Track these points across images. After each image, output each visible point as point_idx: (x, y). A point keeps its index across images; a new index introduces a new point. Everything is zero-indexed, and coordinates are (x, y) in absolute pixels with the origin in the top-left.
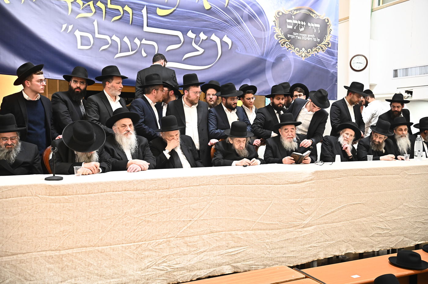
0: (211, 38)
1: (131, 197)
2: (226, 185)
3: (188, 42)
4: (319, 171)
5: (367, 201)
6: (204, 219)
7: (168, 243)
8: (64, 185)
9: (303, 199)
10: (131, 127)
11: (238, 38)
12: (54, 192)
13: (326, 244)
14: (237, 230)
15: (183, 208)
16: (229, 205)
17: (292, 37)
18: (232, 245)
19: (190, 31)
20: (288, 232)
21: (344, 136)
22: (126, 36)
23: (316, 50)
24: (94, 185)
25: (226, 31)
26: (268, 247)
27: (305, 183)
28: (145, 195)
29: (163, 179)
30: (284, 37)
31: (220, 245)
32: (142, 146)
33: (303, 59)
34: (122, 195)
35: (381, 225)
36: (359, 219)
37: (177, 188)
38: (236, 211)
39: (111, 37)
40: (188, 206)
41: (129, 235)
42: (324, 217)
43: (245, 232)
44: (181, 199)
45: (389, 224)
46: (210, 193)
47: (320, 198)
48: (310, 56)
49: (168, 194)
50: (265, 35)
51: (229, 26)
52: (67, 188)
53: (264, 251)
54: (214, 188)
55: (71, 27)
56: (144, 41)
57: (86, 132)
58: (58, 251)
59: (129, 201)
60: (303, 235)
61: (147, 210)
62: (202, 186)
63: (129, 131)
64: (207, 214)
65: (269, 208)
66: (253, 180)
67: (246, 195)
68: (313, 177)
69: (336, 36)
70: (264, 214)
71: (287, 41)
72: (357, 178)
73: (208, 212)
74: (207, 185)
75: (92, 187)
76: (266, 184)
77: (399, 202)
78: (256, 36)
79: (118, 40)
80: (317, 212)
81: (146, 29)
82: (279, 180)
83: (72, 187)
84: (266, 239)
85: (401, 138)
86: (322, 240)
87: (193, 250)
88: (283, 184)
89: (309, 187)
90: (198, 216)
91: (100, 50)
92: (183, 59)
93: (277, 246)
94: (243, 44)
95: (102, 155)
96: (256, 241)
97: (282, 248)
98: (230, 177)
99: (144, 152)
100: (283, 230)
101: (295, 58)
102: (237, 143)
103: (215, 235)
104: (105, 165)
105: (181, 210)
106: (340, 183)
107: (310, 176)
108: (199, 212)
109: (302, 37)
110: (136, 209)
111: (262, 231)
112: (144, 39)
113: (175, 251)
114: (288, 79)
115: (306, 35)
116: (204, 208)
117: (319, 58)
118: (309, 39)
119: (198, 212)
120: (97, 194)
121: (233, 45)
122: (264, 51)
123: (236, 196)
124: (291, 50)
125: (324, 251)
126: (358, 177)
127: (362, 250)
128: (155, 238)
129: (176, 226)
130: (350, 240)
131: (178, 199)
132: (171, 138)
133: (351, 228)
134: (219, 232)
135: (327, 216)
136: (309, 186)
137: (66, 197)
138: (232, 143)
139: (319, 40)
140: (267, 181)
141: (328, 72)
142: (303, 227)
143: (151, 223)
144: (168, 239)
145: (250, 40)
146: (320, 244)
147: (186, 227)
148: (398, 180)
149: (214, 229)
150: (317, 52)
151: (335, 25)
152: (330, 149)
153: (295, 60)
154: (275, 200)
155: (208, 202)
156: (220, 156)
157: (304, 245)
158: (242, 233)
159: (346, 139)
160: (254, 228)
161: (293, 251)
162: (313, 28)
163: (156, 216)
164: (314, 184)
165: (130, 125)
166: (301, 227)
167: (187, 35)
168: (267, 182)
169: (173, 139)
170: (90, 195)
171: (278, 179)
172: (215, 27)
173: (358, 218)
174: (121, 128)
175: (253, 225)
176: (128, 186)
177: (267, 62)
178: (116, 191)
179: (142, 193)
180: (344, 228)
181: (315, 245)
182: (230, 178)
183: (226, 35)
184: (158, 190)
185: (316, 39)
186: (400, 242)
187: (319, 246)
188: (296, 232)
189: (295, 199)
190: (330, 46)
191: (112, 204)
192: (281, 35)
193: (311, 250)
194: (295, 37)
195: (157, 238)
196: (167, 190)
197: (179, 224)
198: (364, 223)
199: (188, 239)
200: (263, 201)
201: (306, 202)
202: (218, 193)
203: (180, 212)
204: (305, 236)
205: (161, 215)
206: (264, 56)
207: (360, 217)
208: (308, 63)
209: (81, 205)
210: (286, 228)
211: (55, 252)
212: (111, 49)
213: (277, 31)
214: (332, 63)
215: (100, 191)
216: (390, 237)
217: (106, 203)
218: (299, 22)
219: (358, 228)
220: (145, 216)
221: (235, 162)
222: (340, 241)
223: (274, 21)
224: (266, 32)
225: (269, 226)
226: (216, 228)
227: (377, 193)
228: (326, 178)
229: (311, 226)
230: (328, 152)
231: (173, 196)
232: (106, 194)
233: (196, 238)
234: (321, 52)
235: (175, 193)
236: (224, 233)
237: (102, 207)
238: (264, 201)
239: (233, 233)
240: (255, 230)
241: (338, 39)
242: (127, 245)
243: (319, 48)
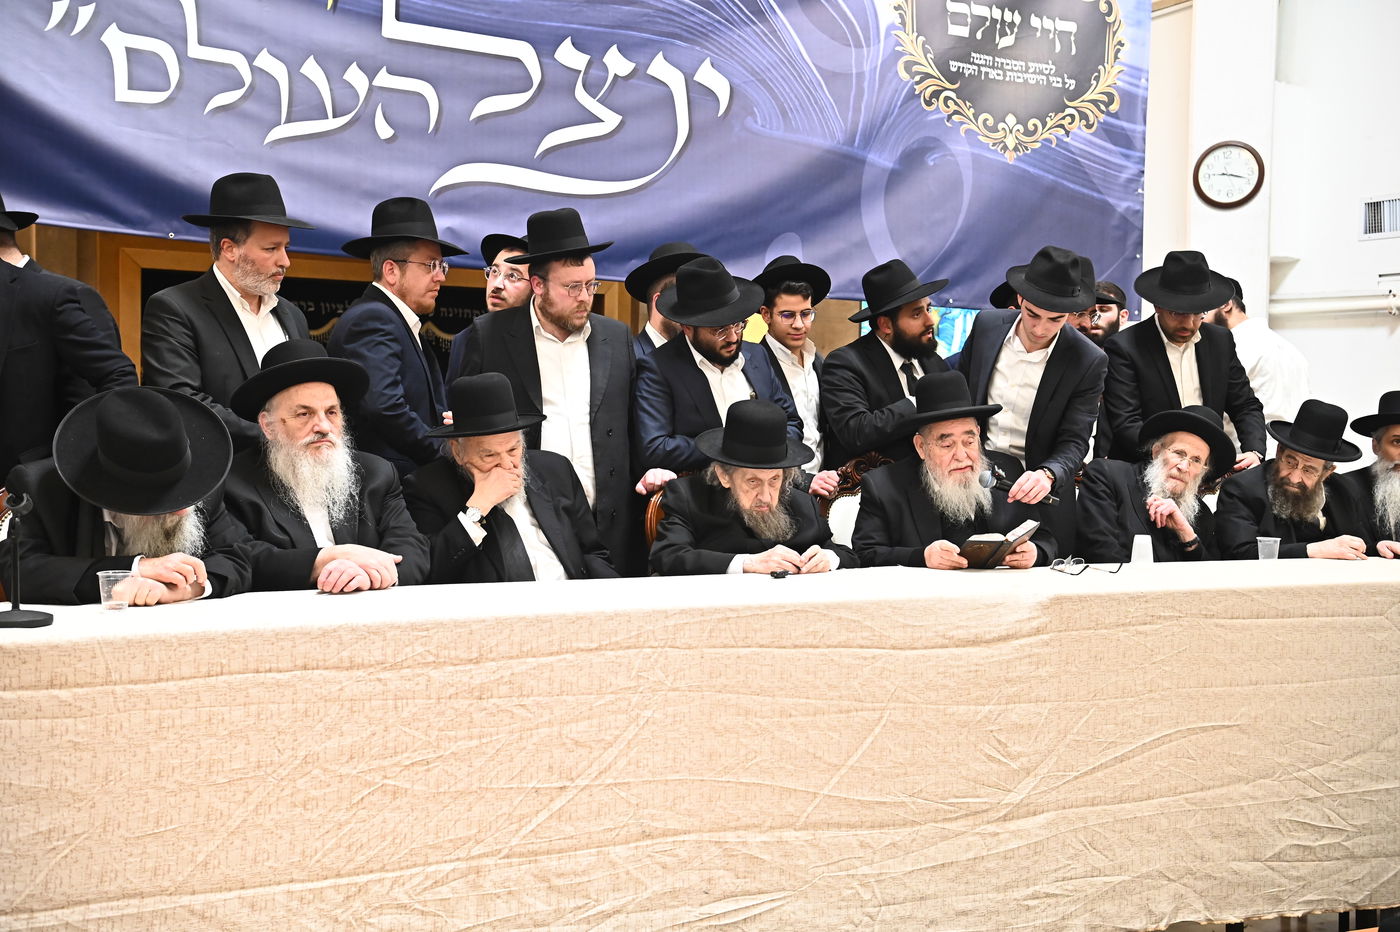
0: (650, 71)
1: (330, 693)
2: (705, 650)
3: (559, 83)
4: (1070, 599)
5: (1256, 718)
6: (618, 781)
7: (472, 877)
8: (57, 646)
9: (1003, 707)
10: (332, 417)
11: (754, 73)
12: (15, 672)
13: (1092, 885)
14: (747, 827)
15: (535, 739)
16: (713, 728)
17: (967, 73)
18: (724, 888)
19: (568, 41)
20: (945, 838)
21: (1166, 462)
22: (312, 57)
23: (1062, 122)
24: (180, 645)
25: (707, 44)
26: (867, 896)
27: (1015, 643)
28: (386, 685)
29: (457, 624)
30: (935, 72)
31: (677, 885)
32: (373, 493)
33: (1010, 158)
34: (294, 685)
35: (1312, 813)
36: (1224, 790)
37: (511, 658)
38: (743, 752)
39: (250, 58)
40: (556, 729)
41: (318, 844)
42: (1088, 778)
43: (777, 833)
44: (526, 701)
45: (1343, 810)
46: (641, 681)
47: (1073, 705)
48: (1038, 145)
49: (477, 681)
50: (859, 63)
51: (719, 22)
52: (67, 659)
53: (852, 911)
54: (656, 661)
55: (85, 13)
56: (383, 79)
57: (151, 433)
58: (26, 916)
59: (322, 711)
60: (1002, 849)
61: (390, 745)
62: (610, 654)
63: (323, 435)
64: (629, 764)
65: (870, 739)
66: (811, 629)
67: (782, 689)
68: (1044, 619)
69: (1139, 70)
70: (850, 763)
71: (948, 85)
72: (1217, 626)
73: (632, 754)
74: (629, 648)
75: (171, 653)
76: (862, 647)
77: (1384, 725)
78: (823, 65)
79: (278, 70)
80: (1059, 757)
81: (392, 28)
82: (909, 630)
83: (91, 654)
84: (857, 863)
85: (1393, 474)
86: (1080, 871)
87: (572, 905)
88: (926, 648)
89: (1028, 660)
90: (595, 768)
91: (207, 110)
92: (538, 153)
93: (902, 894)
94: (775, 98)
95: (215, 527)
96: (820, 870)
97: (922, 898)
98: (719, 616)
99: (381, 518)
100: (923, 827)
101: (979, 155)
102: (745, 487)
103: (658, 848)
104: (227, 567)
105: (524, 748)
106: (1149, 645)
107: (1034, 618)
108: (596, 754)
109: (1004, 71)
110: (348, 740)
111: (843, 833)
112: (384, 69)
113: (502, 910)
114: (950, 235)
115: (1023, 64)
116: (617, 737)
117: (1073, 153)
118: (1032, 79)
119: (592, 756)
120: (190, 682)
121: (735, 101)
122: (855, 124)
123: (741, 690)
124: (962, 123)
125: (1087, 915)
126: (1222, 622)
127: (1237, 913)
128: (421, 860)
129: (506, 809)
130: (1190, 872)
131: (516, 701)
132: (490, 462)
133: (1191, 823)
134: (676, 833)
135: (1099, 774)
136: (1030, 656)
137: (64, 694)
138: (727, 486)
139: (1073, 82)
140: (865, 634)
141: (1106, 209)
142: (1005, 818)
143: (405, 800)
144: (474, 863)
145: (804, 83)
146: (1070, 888)
147: (547, 815)
148: (1380, 636)
149: (655, 824)
150: (1063, 132)
151: (1139, 23)
152: (1113, 512)
153: (977, 160)
154: (894, 709)
155: (634, 714)
156: (679, 535)
157: (1006, 887)
158: (764, 838)
159: (1174, 472)
160: (813, 819)
161: (965, 913)
162: (1051, 36)
163: (428, 770)
164: (1047, 650)
165: (330, 411)
166: (995, 815)
167: (556, 56)
168: (863, 638)
169: (496, 466)
170: (163, 685)
171: (908, 625)
172: (667, 25)
173: (1219, 783)
174: (293, 423)
175: (810, 809)
176: (318, 648)
177: (867, 168)
178: (270, 671)
179: (371, 677)
180: (1164, 822)
181: (1051, 890)
182: (720, 621)
183: (707, 62)
184: (435, 668)
185: (1060, 80)
186: (1388, 881)
187: (1066, 893)
188: (977, 837)
189: (972, 708)
190: (1114, 108)
191: (251, 721)
192: (924, 62)
193: (1035, 907)
194: (980, 72)
195: (430, 860)
196: (471, 666)
197: (516, 803)
198: (1243, 804)
199: (555, 863)
200: (848, 711)
201: (1014, 717)
202: (671, 678)
203: (523, 754)
204: (1011, 854)
205: (446, 768)
206: (856, 144)
207: (1226, 780)
208: (1029, 172)
209: (126, 725)
210: (936, 822)
211: (9, 918)
212: (250, 106)
213: (909, 48)
214: (1125, 176)
215: (204, 670)
216: (1348, 861)
217: (226, 717)
218: (997, 14)
219: (1222, 824)
220: (384, 768)
221: (739, 561)
222: (1149, 876)
223: (897, 8)
224: (865, 49)
225: (868, 812)
226: (665, 820)
227: (1296, 685)
228: (1093, 624)
229: (1035, 814)
230: (1103, 523)
231: (495, 692)
232: (230, 684)
233: (585, 858)
234: (1079, 132)
235: (506, 679)
236: (693, 837)
237: (210, 736)
238: (851, 714)
239: (730, 837)
240: (815, 826)
241: (1147, 80)
242: (310, 885)
243: (1072, 116)
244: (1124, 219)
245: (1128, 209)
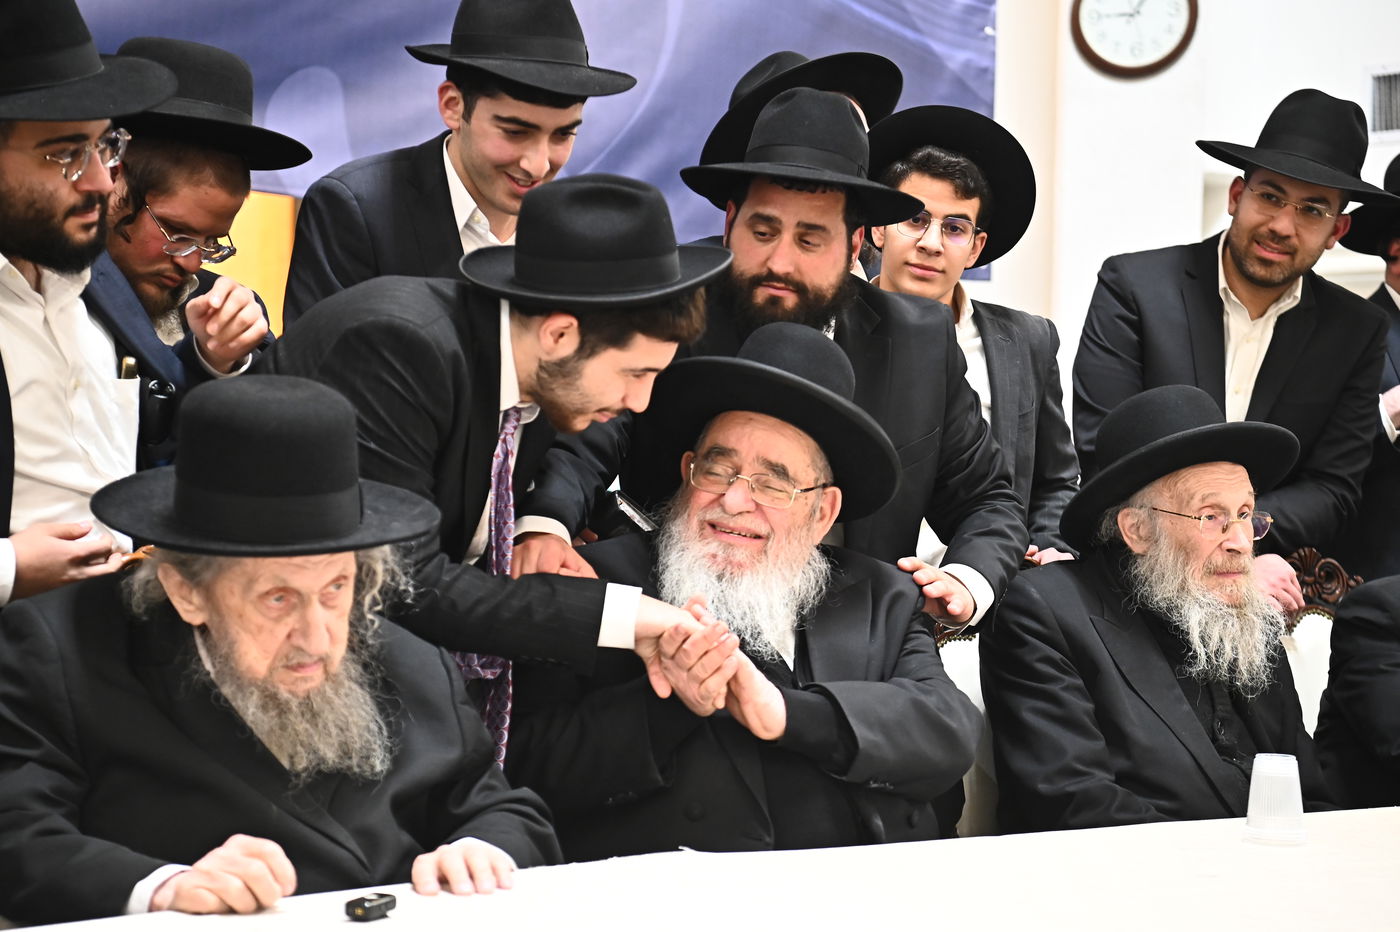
214: (962, 2)
244: (960, 83)
245: (967, 65)
